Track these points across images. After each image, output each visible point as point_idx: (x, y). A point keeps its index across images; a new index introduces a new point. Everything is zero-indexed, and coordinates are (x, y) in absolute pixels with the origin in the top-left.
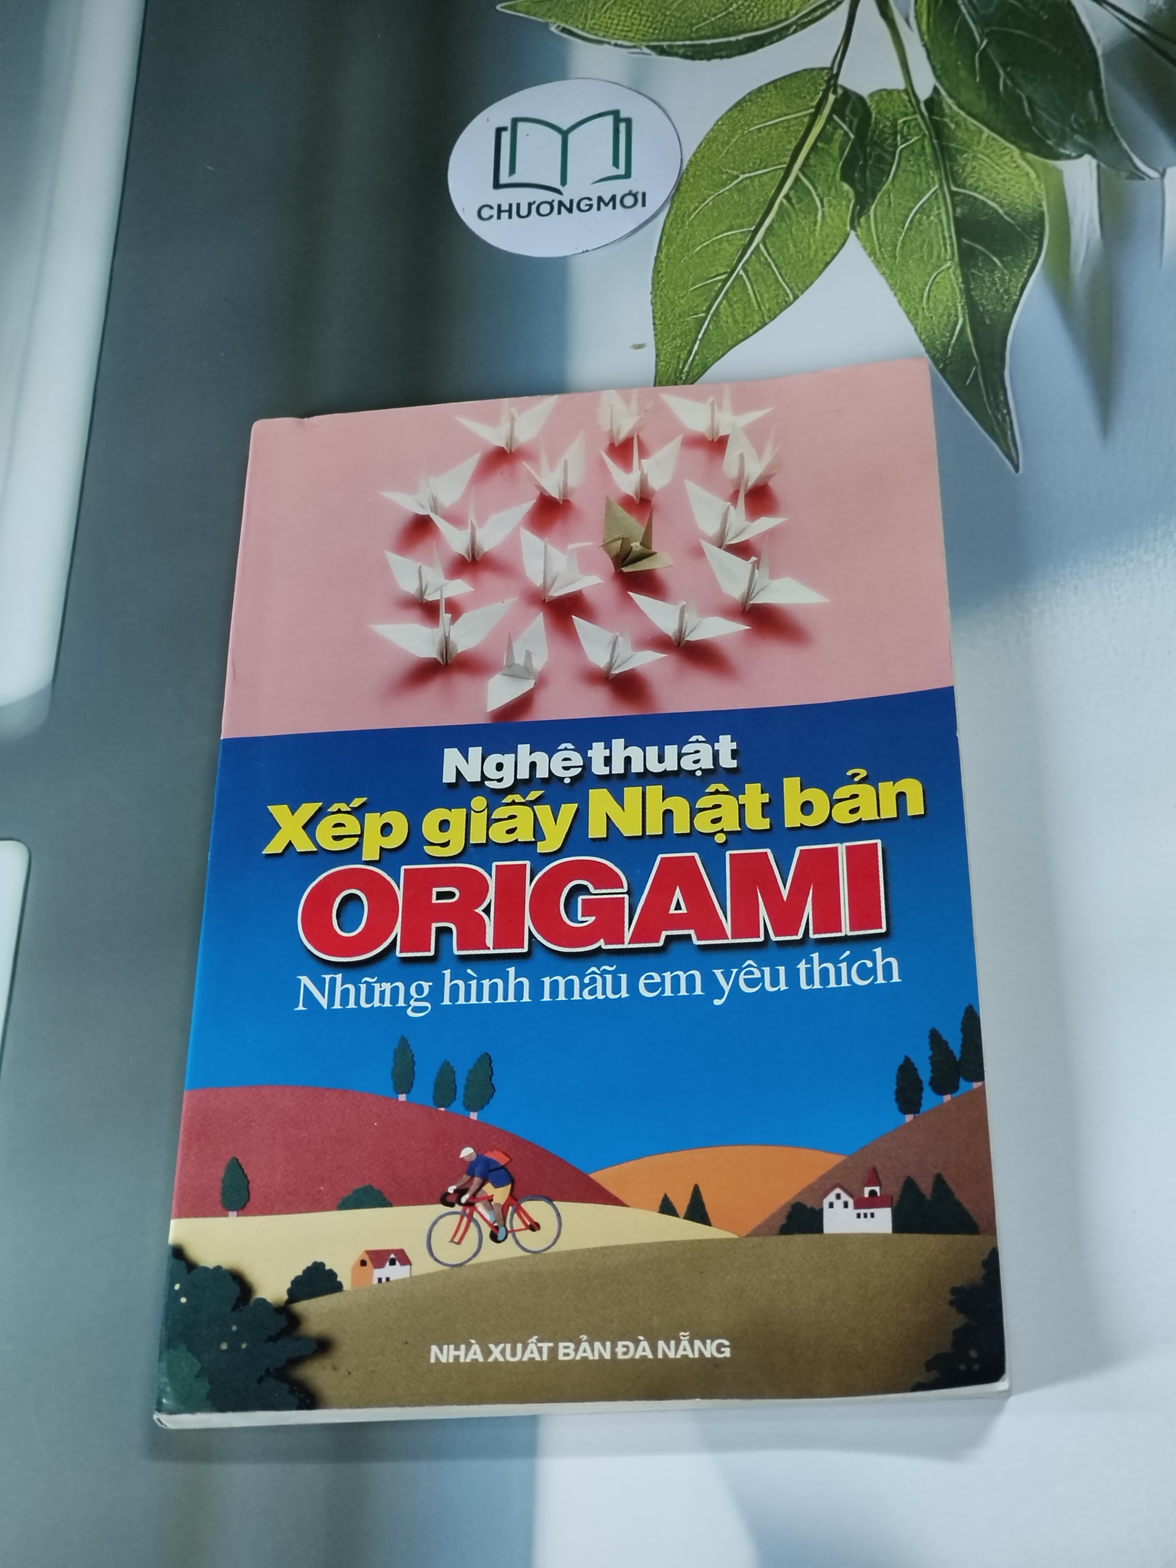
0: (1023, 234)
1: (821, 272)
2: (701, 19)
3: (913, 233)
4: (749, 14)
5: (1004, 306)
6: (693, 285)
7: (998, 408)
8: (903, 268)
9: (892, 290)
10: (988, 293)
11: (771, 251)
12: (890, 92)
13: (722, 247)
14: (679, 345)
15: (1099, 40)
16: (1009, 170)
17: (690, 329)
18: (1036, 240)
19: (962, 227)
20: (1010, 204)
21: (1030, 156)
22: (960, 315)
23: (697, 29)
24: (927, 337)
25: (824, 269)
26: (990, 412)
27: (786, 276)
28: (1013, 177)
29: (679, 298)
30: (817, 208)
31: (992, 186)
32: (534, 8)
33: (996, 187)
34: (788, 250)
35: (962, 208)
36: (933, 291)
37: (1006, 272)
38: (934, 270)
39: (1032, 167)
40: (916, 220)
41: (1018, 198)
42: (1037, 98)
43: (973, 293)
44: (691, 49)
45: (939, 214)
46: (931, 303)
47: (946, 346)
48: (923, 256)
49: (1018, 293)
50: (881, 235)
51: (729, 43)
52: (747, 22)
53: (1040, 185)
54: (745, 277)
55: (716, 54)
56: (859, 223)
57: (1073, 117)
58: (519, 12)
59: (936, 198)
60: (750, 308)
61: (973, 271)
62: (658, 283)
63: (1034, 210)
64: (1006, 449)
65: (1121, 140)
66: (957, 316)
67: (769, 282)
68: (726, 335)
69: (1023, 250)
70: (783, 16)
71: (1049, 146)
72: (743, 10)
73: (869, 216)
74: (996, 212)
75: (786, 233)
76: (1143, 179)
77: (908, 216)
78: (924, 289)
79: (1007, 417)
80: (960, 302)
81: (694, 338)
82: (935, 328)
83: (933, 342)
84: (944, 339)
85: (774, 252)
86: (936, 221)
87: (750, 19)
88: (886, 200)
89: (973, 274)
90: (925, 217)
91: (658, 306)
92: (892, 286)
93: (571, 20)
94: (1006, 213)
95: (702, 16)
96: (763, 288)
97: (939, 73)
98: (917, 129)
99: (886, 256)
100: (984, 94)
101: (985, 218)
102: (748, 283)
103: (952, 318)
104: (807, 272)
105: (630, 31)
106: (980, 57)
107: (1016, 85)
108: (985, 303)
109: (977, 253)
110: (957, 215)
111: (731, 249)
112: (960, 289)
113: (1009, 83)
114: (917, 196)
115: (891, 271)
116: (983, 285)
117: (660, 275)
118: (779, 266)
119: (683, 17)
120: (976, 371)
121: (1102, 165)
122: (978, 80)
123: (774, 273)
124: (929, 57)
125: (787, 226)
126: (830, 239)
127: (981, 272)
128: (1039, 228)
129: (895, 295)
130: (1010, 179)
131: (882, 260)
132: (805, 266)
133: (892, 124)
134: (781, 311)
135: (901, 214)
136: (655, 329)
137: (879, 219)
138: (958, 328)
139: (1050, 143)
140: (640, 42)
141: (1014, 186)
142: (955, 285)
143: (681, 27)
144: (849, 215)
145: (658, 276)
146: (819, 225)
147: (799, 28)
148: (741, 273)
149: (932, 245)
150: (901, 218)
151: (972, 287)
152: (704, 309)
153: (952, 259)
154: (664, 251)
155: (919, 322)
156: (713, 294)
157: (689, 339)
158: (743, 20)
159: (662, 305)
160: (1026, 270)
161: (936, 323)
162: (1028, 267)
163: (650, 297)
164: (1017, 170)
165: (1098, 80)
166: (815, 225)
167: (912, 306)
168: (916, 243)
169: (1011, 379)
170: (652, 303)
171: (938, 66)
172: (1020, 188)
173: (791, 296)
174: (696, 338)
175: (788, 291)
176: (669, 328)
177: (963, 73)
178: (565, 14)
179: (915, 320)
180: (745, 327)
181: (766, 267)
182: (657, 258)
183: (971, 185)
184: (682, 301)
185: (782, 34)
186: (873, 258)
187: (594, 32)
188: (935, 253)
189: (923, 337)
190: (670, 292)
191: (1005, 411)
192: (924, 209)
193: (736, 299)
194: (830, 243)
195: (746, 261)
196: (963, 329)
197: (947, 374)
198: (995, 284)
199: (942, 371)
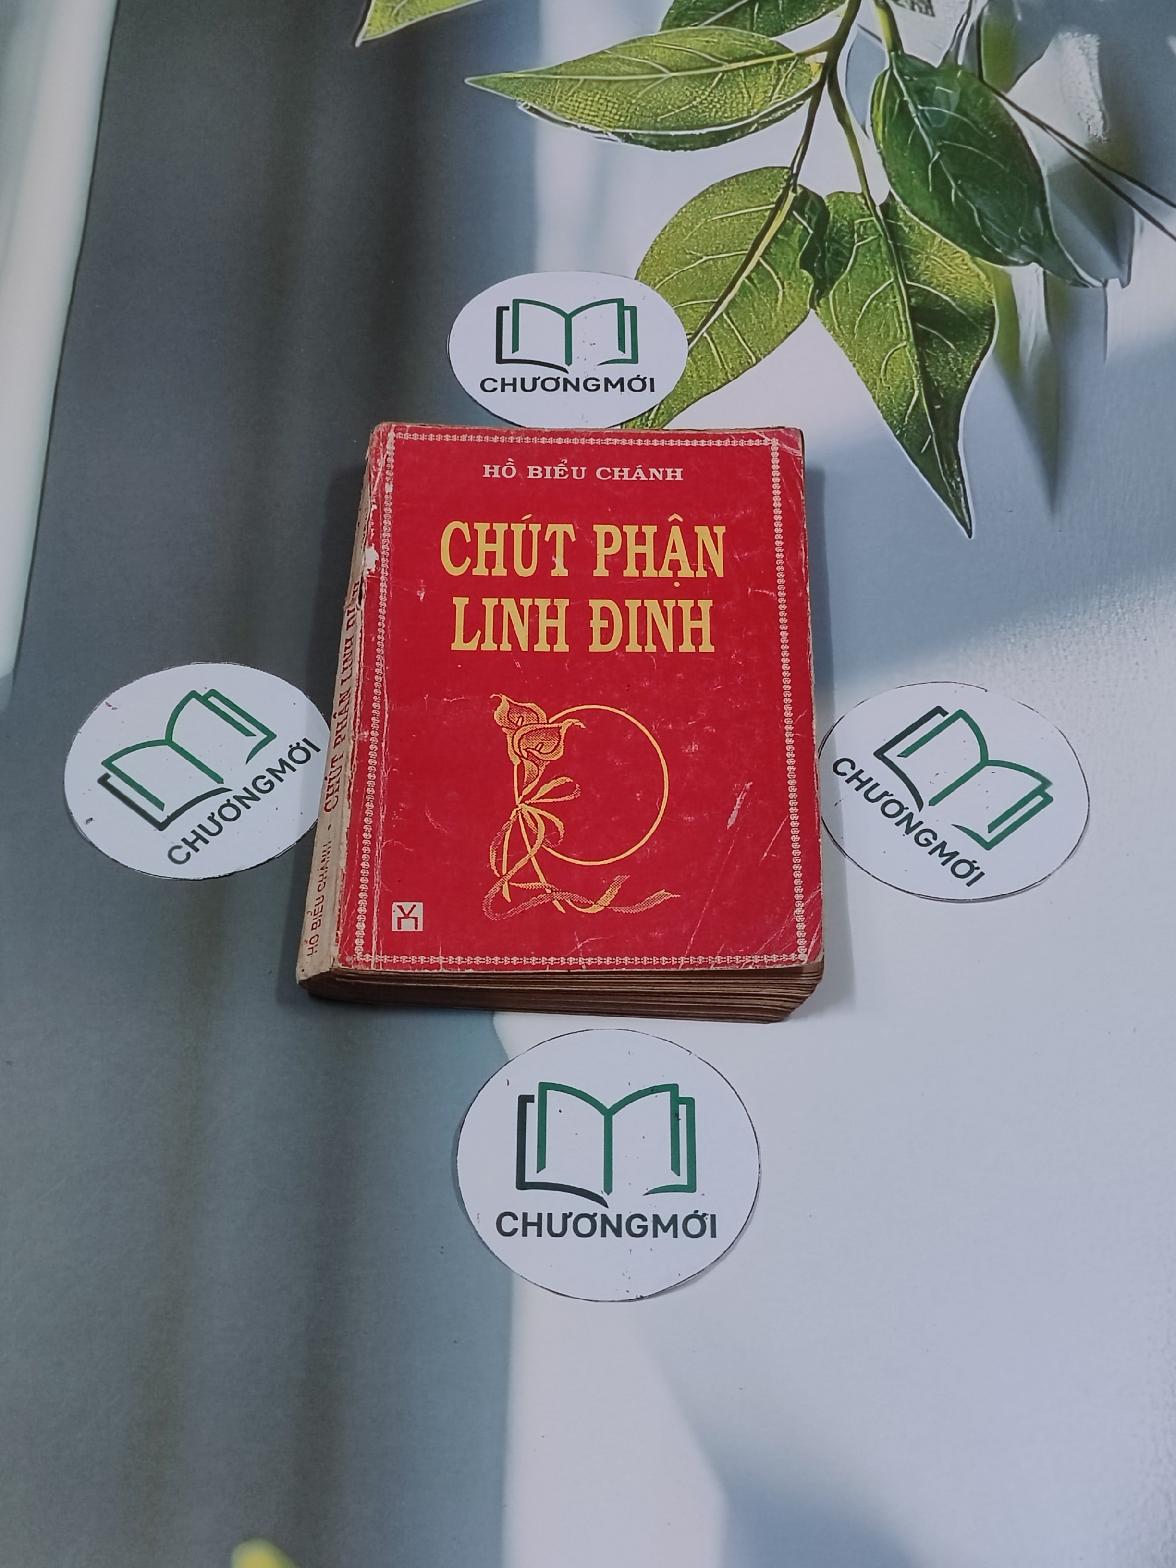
0: (975, 324)
1: (782, 341)
2: (666, 110)
3: (870, 315)
4: (712, 109)
5: (958, 383)
7: (952, 476)
8: (861, 343)
9: (851, 361)
10: (942, 371)
11: (734, 320)
12: (847, 195)
13: (686, 313)
15: (1044, 162)
16: (961, 271)
18: (987, 329)
19: (916, 313)
20: (961, 299)
21: (979, 260)
22: (916, 388)
23: (662, 119)
24: (884, 405)
25: (785, 338)
26: (944, 479)
27: (749, 340)
28: (964, 277)
30: (778, 288)
31: (944, 283)
32: (502, 85)
33: (948, 284)
34: (751, 321)
35: (916, 298)
36: (890, 365)
38: (890, 347)
39: (982, 270)
40: (872, 305)
41: (969, 294)
42: (986, 210)
43: (928, 370)
44: (656, 139)
45: (895, 302)
46: (888, 375)
47: (903, 415)
48: (880, 335)
50: (839, 315)
51: (692, 134)
52: (710, 116)
53: (990, 286)
54: (709, 339)
55: (680, 146)
56: (818, 304)
57: (1020, 230)
58: (487, 87)
59: (892, 289)
60: (714, 366)
61: (927, 351)
63: (984, 304)
64: (960, 515)
65: (1066, 253)
66: (913, 388)
67: (732, 345)
68: (691, 388)
69: (975, 337)
70: (745, 115)
71: (999, 253)
72: (706, 105)
73: (828, 299)
74: (950, 304)
75: (749, 307)
76: (1085, 286)
77: (865, 302)
78: (882, 363)
79: (961, 485)
80: (916, 376)
82: (891, 397)
83: (891, 411)
84: (901, 408)
85: (736, 321)
86: (892, 307)
87: (713, 114)
88: (845, 288)
89: (929, 354)
90: (881, 304)
92: (851, 358)
93: (539, 100)
94: (958, 306)
95: (667, 107)
96: (726, 350)
97: (893, 180)
98: (873, 230)
99: (844, 332)
100: (936, 202)
101: (937, 308)
102: (711, 344)
103: (909, 390)
104: (769, 339)
105: (597, 116)
106: (932, 168)
107: (967, 197)
108: (940, 379)
109: (931, 336)
110: (912, 304)
111: (695, 315)
112: (916, 365)
113: (960, 194)
114: (873, 286)
115: (850, 344)
116: (938, 364)
118: (742, 332)
119: (648, 107)
120: (931, 439)
121: (1048, 272)
122: (930, 189)
123: (737, 338)
124: (884, 165)
125: (750, 300)
126: (790, 315)
127: (936, 353)
128: (990, 321)
129: (854, 365)
130: (962, 278)
131: (841, 336)
132: (767, 334)
133: (849, 223)
134: (745, 371)
135: (858, 299)
137: (837, 302)
138: (914, 399)
139: (997, 250)
140: (605, 128)
141: (965, 285)
142: (911, 362)
143: (645, 116)
144: (809, 296)
146: (780, 302)
147: (760, 127)
148: (705, 335)
149: (888, 327)
150: (859, 303)
151: (927, 364)
153: (908, 339)
155: (877, 391)
158: (706, 114)
160: (977, 354)
161: (893, 393)
162: (980, 351)
164: (968, 272)
165: (1044, 200)
166: (777, 302)
167: (869, 378)
168: (873, 324)
169: (965, 452)
171: (893, 174)
172: (971, 286)
173: (754, 358)
175: (751, 354)
177: (916, 181)
178: (533, 94)
179: (873, 388)
180: (710, 383)
181: (730, 332)
183: (924, 280)
185: (744, 131)
186: (832, 333)
187: (561, 114)
188: (892, 333)
189: (881, 405)
191: (959, 479)
192: (881, 297)
193: (700, 357)
194: (791, 317)
195: (710, 326)
196: (918, 400)
197: (904, 441)
198: (949, 363)
199: (899, 437)
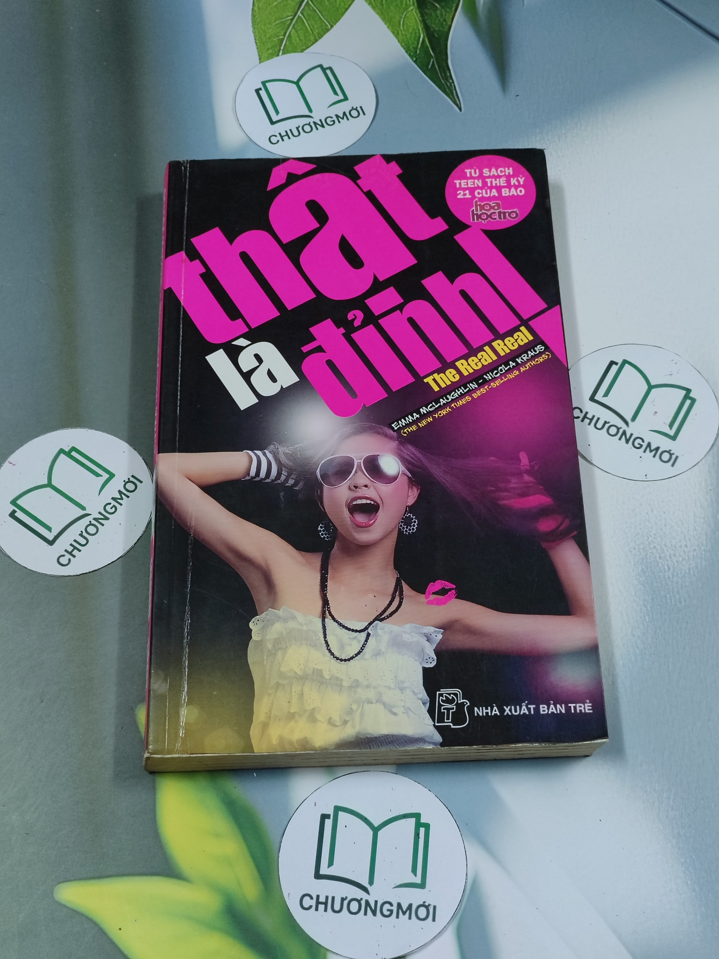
1: (343, 14)
5: (443, 27)
6: (275, 22)
7: (447, 79)
8: (388, 10)
9: (383, 21)
10: (435, 21)
11: (315, 4)
13: (288, 3)
14: (271, 53)
17: (276, 45)
22: (421, 32)
24: (405, 45)
25: (345, 11)
26: (443, 82)
27: (325, 15)
29: (268, 29)
36: (405, 21)
37: (443, 11)
38: (404, 11)
43: (427, 22)
46: (405, 27)
47: (416, 49)
49: (450, 20)
54: (303, 17)
60: (308, 33)
61: (426, 11)
62: (255, 21)
64: (453, 100)
66: (419, 33)
67: (316, 19)
68: (296, 47)
78: (401, 20)
79: (452, 84)
80: (420, 26)
81: (278, 49)
82: (409, 40)
83: (409, 47)
84: (414, 45)
91: (257, 33)
92: (383, 19)
96: (313, 23)
102: (304, 20)
103: (417, 34)
104: (336, 13)
108: (433, 26)
109: (426, 2)
111: (293, 4)
112: (420, 20)
115: (382, 12)
116: (432, 18)
117: (255, 18)
118: (321, 11)
120: (433, 61)
123: (318, 15)
127: (430, 11)
129: (385, 24)
131: (376, 7)
132: (335, 10)
134: (325, 33)
136: (257, 45)
138: (421, 39)
142: (417, 18)
145: (254, 18)
148: (300, 15)
151: (426, 18)
152: (282, 34)
153: (414, 5)
154: (256, 6)
155: (400, 37)
156: (286, 26)
157: (276, 50)
159: (259, 33)
160: (453, 9)
161: (409, 37)
162: (454, 7)
163: (252, 29)
169: (452, 65)
170: (253, 32)
173: (329, 26)
174: (280, 49)
175: (327, 24)
176: (264, 44)
179: (398, 36)
180: (306, 43)
181: (314, 12)
182: (253, 10)
184: (269, 30)
186: (371, 6)
188: (404, 2)
189: (403, 44)
190: (263, 27)
191: (451, 81)
193: (299, 28)
195: (303, 9)
196: (424, 41)
197: (418, 63)
198: (438, 17)
199: (415, 62)
